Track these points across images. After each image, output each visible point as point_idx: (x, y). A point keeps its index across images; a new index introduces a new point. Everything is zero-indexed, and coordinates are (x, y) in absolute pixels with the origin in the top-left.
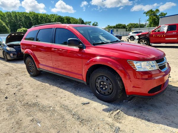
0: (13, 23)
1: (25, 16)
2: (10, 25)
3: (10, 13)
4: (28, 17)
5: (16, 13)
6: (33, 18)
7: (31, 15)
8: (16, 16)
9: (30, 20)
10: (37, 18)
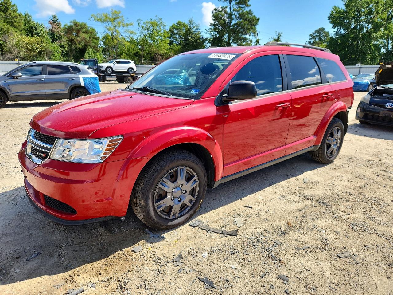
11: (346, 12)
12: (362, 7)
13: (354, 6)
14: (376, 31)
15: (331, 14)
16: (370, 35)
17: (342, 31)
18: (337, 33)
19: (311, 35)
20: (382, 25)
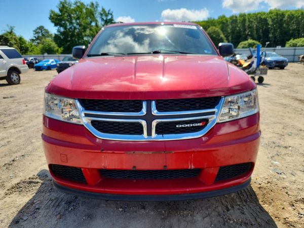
0: (237, 33)
1: (260, 18)
2: (232, 37)
3: (236, 17)
4: (265, 20)
5: (245, 15)
6: (273, 20)
7: (270, 15)
8: (244, 20)
9: (268, 24)
10: (281, 20)
11: (61, 16)
12: (72, 13)
13: (66, 12)
14: (85, 31)
15: (51, 16)
16: (81, 34)
17: (62, 29)
18: (58, 31)
19: (34, 31)
20: (87, 28)
